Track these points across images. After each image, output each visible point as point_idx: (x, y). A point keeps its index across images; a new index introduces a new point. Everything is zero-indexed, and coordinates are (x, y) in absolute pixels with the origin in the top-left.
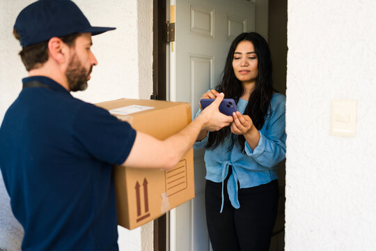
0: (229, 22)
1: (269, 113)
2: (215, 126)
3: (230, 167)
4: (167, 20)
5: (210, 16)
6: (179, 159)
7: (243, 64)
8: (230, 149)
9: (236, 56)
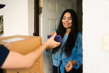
0: (63, 7)
1: (76, 41)
2: (53, 47)
3: (61, 61)
4: (40, 6)
5: (56, 5)
6: (34, 62)
7: (66, 21)
8: (61, 54)
9: (64, 18)
